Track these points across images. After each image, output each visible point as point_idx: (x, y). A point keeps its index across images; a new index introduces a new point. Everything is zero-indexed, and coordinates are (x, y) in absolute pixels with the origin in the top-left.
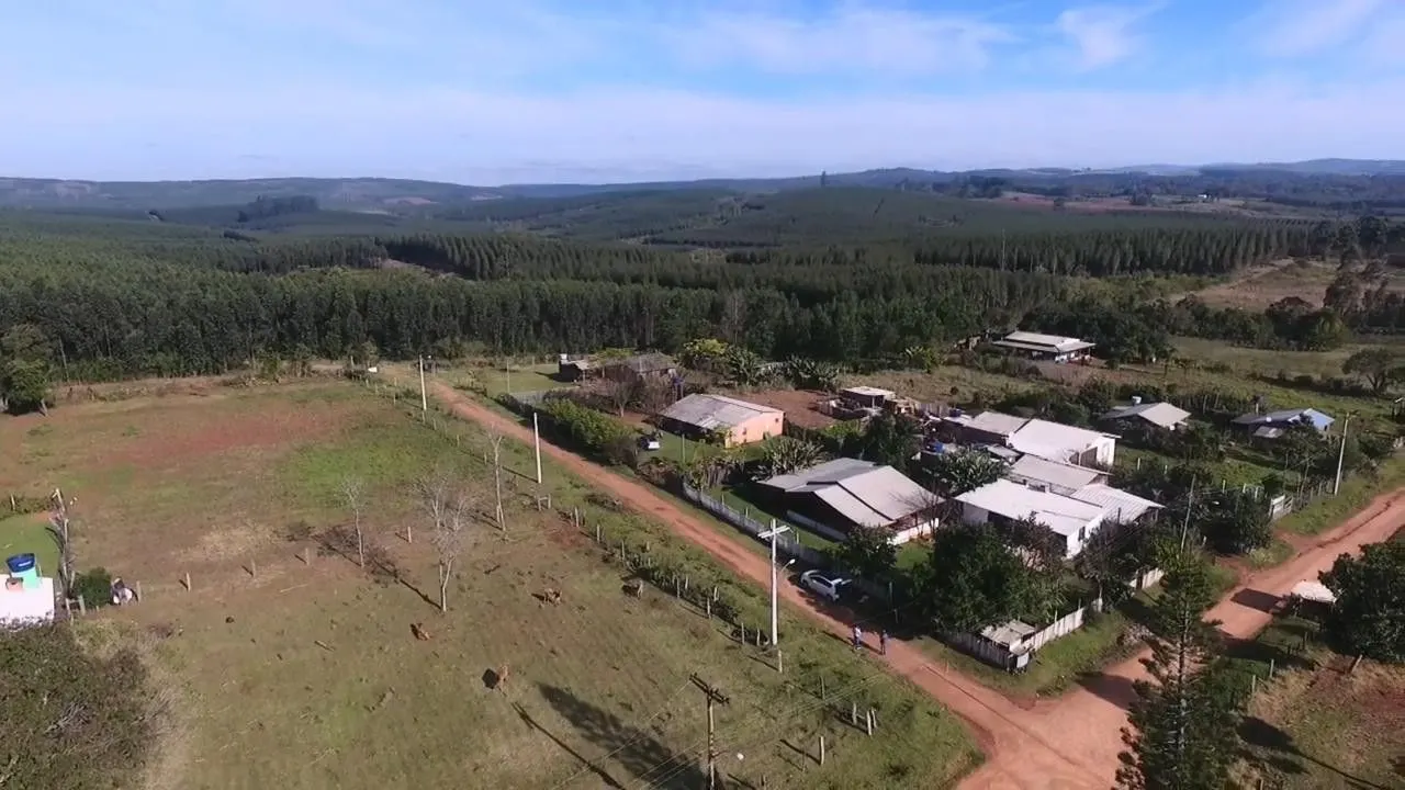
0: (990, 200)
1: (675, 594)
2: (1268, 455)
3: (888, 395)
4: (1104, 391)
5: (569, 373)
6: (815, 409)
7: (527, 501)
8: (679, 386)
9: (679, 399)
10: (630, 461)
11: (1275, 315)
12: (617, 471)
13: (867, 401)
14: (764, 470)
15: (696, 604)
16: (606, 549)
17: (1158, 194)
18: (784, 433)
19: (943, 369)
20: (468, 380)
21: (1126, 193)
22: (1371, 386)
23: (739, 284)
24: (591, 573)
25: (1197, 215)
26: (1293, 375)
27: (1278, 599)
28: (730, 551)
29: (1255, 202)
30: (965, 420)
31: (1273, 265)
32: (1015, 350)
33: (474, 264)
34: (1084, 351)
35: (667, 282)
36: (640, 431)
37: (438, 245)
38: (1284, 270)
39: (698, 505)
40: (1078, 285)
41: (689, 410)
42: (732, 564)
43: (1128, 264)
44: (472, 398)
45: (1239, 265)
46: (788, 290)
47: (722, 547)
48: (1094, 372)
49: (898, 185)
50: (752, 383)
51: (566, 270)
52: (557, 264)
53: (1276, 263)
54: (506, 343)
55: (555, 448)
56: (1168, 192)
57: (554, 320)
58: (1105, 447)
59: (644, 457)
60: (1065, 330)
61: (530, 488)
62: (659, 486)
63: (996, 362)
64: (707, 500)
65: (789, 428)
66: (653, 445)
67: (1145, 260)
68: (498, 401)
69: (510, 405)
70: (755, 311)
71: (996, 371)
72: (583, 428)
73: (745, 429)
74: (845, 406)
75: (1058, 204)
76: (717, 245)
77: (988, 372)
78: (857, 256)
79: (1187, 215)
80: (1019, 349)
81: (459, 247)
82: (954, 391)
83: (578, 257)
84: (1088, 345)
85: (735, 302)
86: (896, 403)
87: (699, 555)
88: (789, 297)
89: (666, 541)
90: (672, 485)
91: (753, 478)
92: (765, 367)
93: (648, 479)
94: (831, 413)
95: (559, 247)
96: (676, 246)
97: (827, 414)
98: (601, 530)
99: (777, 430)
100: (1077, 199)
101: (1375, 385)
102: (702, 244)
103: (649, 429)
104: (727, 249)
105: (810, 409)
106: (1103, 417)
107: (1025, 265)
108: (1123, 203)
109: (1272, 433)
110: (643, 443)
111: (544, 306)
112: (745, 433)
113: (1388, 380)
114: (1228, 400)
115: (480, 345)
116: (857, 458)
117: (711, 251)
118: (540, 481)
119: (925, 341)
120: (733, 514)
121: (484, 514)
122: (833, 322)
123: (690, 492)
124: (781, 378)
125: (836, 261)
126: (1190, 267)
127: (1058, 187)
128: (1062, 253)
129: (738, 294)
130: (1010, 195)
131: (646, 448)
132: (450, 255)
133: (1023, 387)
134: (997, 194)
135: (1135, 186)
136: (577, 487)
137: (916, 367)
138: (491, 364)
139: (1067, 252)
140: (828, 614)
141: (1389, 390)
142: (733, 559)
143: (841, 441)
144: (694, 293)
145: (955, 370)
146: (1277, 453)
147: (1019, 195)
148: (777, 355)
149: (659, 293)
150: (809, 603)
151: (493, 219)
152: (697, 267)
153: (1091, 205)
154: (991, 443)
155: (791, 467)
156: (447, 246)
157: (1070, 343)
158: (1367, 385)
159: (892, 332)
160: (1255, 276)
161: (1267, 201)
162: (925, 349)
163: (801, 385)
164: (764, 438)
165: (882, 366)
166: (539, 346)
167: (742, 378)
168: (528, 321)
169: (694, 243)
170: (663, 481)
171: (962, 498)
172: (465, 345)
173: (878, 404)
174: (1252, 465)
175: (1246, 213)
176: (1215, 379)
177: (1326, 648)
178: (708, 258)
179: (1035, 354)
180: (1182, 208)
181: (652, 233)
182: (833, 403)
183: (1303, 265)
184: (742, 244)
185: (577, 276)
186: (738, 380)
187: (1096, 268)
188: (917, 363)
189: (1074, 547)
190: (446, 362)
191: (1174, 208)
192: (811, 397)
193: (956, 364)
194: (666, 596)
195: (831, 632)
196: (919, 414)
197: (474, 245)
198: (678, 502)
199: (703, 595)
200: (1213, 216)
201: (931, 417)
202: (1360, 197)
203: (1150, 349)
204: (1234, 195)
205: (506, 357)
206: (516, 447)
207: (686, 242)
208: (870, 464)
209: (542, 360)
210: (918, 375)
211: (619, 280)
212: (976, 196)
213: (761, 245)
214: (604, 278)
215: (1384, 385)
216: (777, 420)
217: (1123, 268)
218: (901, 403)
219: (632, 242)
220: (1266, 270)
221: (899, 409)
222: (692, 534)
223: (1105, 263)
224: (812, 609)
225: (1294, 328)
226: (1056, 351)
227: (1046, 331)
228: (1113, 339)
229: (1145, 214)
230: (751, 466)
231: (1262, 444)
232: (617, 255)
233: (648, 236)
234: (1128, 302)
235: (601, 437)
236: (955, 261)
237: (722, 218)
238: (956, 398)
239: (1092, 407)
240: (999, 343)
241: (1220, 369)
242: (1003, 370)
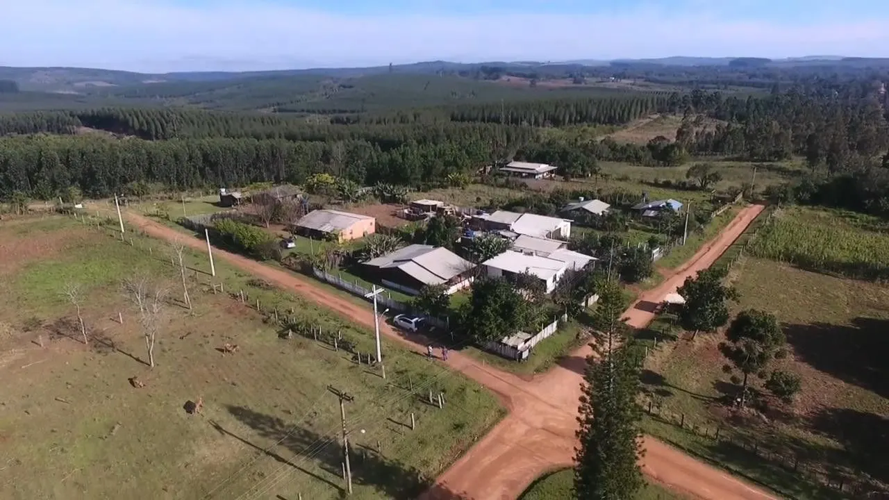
0: (493, 81)
1: (313, 338)
2: (650, 226)
3: (439, 204)
4: (563, 195)
5: (228, 201)
6: (395, 215)
7: (206, 288)
8: (305, 206)
9: (306, 213)
10: (276, 257)
11: (651, 147)
12: (269, 264)
13: (427, 208)
14: (365, 255)
15: (328, 343)
16: (264, 314)
17: (587, 77)
18: (376, 232)
19: (471, 186)
20: (153, 210)
21: (571, 76)
22: (700, 185)
23: (340, 137)
24: (256, 330)
25: (613, 90)
26: (662, 180)
27: (657, 305)
28: (349, 309)
29: (639, 82)
30: (486, 216)
31: (650, 118)
32: (512, 173)
33: (149, 130)
34: (551, 172)
35: (291, 137)
36: (281, 237)
37: (121, 117)
38: (655, 120)
39: (325, 281)
40: (547, 132)
41: (313, 220)
42: (348, 315)
43: (573, 119)
44: (159, 222)
45: (632, 119)
46: (372, 140)
47: (342, 306)
48: (558, 184)
49: (437, 72)
50: (353, 201)
51: (219, 130)
52: (212, 128)
53: (652, 116)
54: (180, 182)
55: (222, 252)
56: (594, 76)
57: (213, 165)
58: (565, 226)
59: (285, 254)
60: (540, 159)
61: (206, 279)
62: (297, 271)
63: (502, 181)
64: (330, 278)
65: (379, 229)
66: (290, 245)
67: (582, 117)
68: (177, 223)
69: (188, 225)
70: (352, 155)
71: (502, 186)
72: (241, 237)
73: (352, 230)
74: (414, 212)
75: (533, 83)
76: (324, 112)
77: (498, 187)
78: (415, 118)
79: (605, 89)
80: (515, 172)
81: (138, 118)
82: (478, 199)
83: (227, 122)
84: (553, 168)
85: (338, 149)
86: (444, 209)
87: (328, 313)
88: (374, 145)
89: (304, 305)
90: (306, 270)
91: (359, 261)
92: (361, 190)
93: (289, 267)
94: (405, 217)
95: (213, 116)
96: (297, 113)
97: (403, 218)
98: (260, 302)
99: (372, 230)
100: (543, 80)
101: (702, 184)
102: (314, 112)
103: (287, 235)
104: (330, 115)
105: (393, 215)
106: (563, 210)
107: (515, 121)
108: (569, 83)
109: (652, 214)
110: (284, 244)
111: (205, 157)
112: (351, 233)
113: (708, 181)
114: (629, 196)
115: (160, 185)
116: (422, 243)
117: (320, 115)
118: (214, 274)
119: (459, 169)
120: (347, 285)
121: (175, 300)
122: (403, 159)
123: (318, 273)
124: (372, 197)
125: (402, 122)
126: (607, 120)
127: (532, 73)
128: (537, 114)
129: (340, 144)
130: (505, 78)
131: (286, 248)
132: (131, 123)
133: (519, 195)
134: (497, 77)
135: (574, 72)
136: (240, 276)
137: (455, 186)
138: (170, 198)
139: (540, 113)
140: (410, 340)
141: (709, 186)
142: (347, 312)
143: (413, 234)
144: (310, 144)
145: (479, 187)
146: (655, 225)
147: (512, 78)
148: (369, 182)
149: (286, 145)
150: (399, 334)
151: (161, 97)
152: (311, 127)
153: (551, 84)
154: (501, 229)
155: (382, 252)
156: (128, 116)
157: (543, 167)
158: (698, 184)
159: (440, 166)
160: (641, 124)
161: (646, 81)
162: (460, 174)
163: (385, 200)
164: (364, 235)
165: (434, 187)
166: (204, 184)
167: (347, 198)
168: (195, 167)
169: (308, 111)
170: (300, 268)
171: (485, 263)
172: (150, 185)
173: (433, 210)
174: (643, 232)
175: (635, 88)
176: (622, 184)
177: (681, 328)
178: (317, 120)
179: (524, 174)
180: (602, 85)
181: (278, 104)
182: (406, 211)
183: (664, 117)
184: (341, 112)
185: (228, 135)
186: (344, 199)
187: (556, 122)
188: (455, 183)
189: (551, 286)
190: (134, 198)
191: (597, 85)
192: (392, 208)
193: (479, 183)
194: (307, 340)
195: (414, 351)
196: (458, 214)
197: (149, 115)
198: (311, 280)
199: (331, 337)
200: (618, 90)
201: (466, 216)
202: (693, 78)
203: (587, 169)
204: (629, 78)
205: (181, 193)
206: (194, 253)
207: (303, 111)
208: (431, 247)
209: (207, 193)
210: (457, 191)
211: (258, 138)
212: (486, 79)
213: (353, 112)
214: (247, 135)
215: (706, 184)
216: (371, 224)
217: (570, 121)
218: (447, 209)
219: (265, 111)
220: (648, 120)
221: (447, 212)
222: (320, 300)
223: (561, 118)
224: (401, 339)
225: (661, 154)
226: (535, 172)
227: (529, 160)
228: (567, 164)
229: (581, 89)
230: (357, 254)
231: (647, 220)
232: (255, 120)
233: (276, 107)
234: (574, 141)
235: (254, 243)
236: (474, 120)
237: (326, 94)
238: (480, 204)
239: (557, 205)
240: (504, 169)
241: (625, 179)
242: (506, 185)
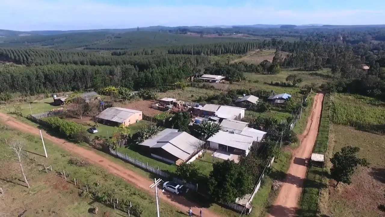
0: (184, 35)
1: (113, 207)
2: (279, 108)
3: (174, 100)
4: (234, 92)
5: (58, 103)
6: (151, 107)
7: (41, 168)
8: (102, 105)
9: (103, 110)
10: (86, 140)
11: (263, 65)
12: (82, 146)
13: (168, 103)
14: (140, 139)
15: (123, 211)
16: (79, 188)
17: (224, 33)
18: (143, 119)
19: (186, 88)
20: (13, 110)
21: (217, 32)
23: (117, 63)
24: (74, 204)
25: (235, 39)
26: (274, 82)
27: (305, 160)
28: (133, 177)
29: (246, 35)
30: (200, 108)
31: (255, 51)
32: (205, 80)
33: (20, 59)
34: (223, 79)
35: (93, 63)
36: (89, 125)
37: (5, 53)
38: (258, 52)
39: (117, 157)
40: (214, 59)
41: (107, 114)
42: (134, 183)
43: (223, 52)
44: (16, 118)
45: (248, 52)
46: (134, 64)
47: (129, 175)
48: (227, 86)
49: (159, 31)
50: (128, 99)
51: (56, 59)
52: (53, 58)
53: (256, 50)
54: (31, 89)
55: (53, 138)
56: (227, 32)
57: (50, 81)
58: (242, 112)
59: (91, 138)
60: (217, 73)
61: (41, 161)
62: (98, 149)
63: (201, 84)
64: (120, 155)
65: (145, 118)
66: (95, 131)
67: (227, 51)
68: (27, 118)
69: (33, 120)
70: (125, 74)
71: (201, 88)
72: (64, 129)
74: (161, 105)
75: (201, 36)
76: (108, 49)
77: (199, 88)
78: (152, 52)
79: (232, 38)
80: (206, 80)
81: (13, 53)
82: (192, 96)
83: (60, 55)
84: (223, 77)
85: (118, 70)
86: (177, 103)
87: (119, 182)
88: (135, 67)
89: (106, 177)
90: (105, 149)
91: (137, 143)
92: (132, 93)
93: (94, 147)
94: (157, 108)
95: (53, 52)
96: (95, 50)
97: (156, 109)
98: (76, 180)
99: (141, 118)
100: (206, 35)
102: (103, 49)
103: (92, 123)
104: (111, 51)
105: (149, 107)
106: (237, 101)
107: (198, 53)
108: (216, 35)
109: (279, 101)
110: (91, 131)
111: (46, 76)
112: (129, 121)
113: (296, 82)
114: (265, 92)
115: (19, 93)
116: (171, 128)
117: (106, 51)
118: (47, 156)
119: (180, 79)
120: (131, 160)
121: (19, 180)
122: (152, 76)
123: (113, 152)
124: (138, 97)
125: (146, 54)
126: (237, 52)
127: (201, 31)
128: (207, 50)
129: (119, 67)
130: (189, 33)
131: (92, 133)
132: (10, 56)
133: (211, 93)
134: (186, 33)
135: (218, 31)
136: (64, 156)
137: (179, 88)
138: (25, 101)
139: (208, 49)
140: (175, 201)
141: (296, 85)
142: (133, 180)
143: (164, 121)
144: (103, 67)
145: (190, 89)
146: (282, 107)
147: (191, 33)
148: (136, 88)
149: (90, 69)
150: (168, 197)
151: (28, 42)
152: (103, 58)
153: (209, 36)
154: (211, 115)
155: (150, 136)
156: (8, 52)
157: (219, 78)
158: (292, 84)
159: (170, 77)
160: (252, 54)
161: (248, 34)
162: (181, 82)
163: (145, 98)
164: (136, 122)
165: (168, 89)
166: (46, 91)
167: (124, 98)
168: (40, 82)
169: (100, 49)
170: (101, 147)
171: (209, 140)
172: (12, 94)
173: (171, 104)
174: (277, 112)
175: (244, 37)
176: (256, 84)
177: (326, 178)
178: (106, 55)
179: (211, 81)
180: (230, 36)
181: (86, 46)
182: (157, 105)
183: (261, 51)
184: (116, 49)
185: (61, 62)
186: (123, 99)
187: (216, 53)
188: (179, 87)
189: (247, 152)
190: (3, 102)
191: (229, 36)
192: (149, 102)
193: (190, 86)
194: (109, 209)
195: (179, 211)
196: (184, 105)
197: (19, 52)
198: (108, 156)
199: (125, 205)
200: (238, 39)
201: (188, 106)
202: (266, 33)
203: (240, 77)
204: (241, 33)
205: (31, 97)
206: (36, 139)
207: (98, 49)
208: (176, 131)
209: (47, 97)
210: (180, 91)
211: (75, 63)
212: (181, 34)
213: (122, 49)
214: (71, 63)
216: (140, 115)
218: (178, 102)
219: (79, 49)
220: (254, 52)
221: (178, 105)
222: (115, 171)
223: (218, 52)
224: (169, 200)
225: (269, 69)
226: (215, 79)
227: (212, 74)
228: (230, 75)
229: (222, 38)
230: (136, 136)
231: (278, 105)
232: (74, 54)
233: (85, 47)
234: (228, 63)
235: (73, 132)
236: (179, 53)
237: (108, 41)
238: (193, 98)
239: (232, 98)
240: (200, 78)
241: (256, 82)
242: (204, 87)
